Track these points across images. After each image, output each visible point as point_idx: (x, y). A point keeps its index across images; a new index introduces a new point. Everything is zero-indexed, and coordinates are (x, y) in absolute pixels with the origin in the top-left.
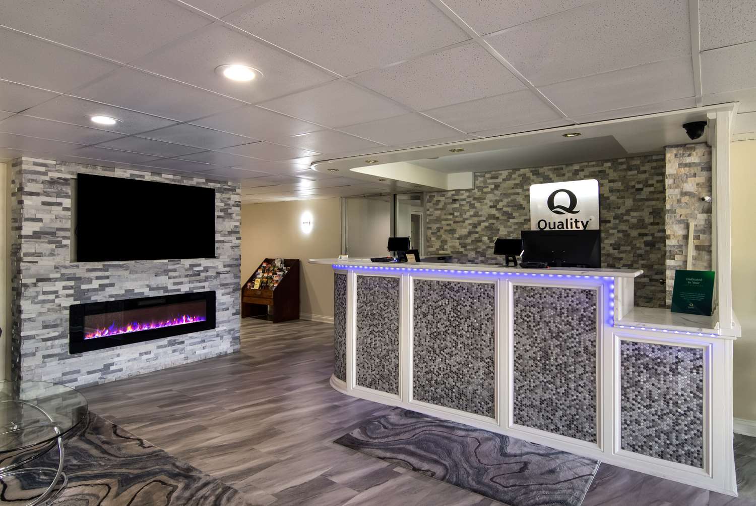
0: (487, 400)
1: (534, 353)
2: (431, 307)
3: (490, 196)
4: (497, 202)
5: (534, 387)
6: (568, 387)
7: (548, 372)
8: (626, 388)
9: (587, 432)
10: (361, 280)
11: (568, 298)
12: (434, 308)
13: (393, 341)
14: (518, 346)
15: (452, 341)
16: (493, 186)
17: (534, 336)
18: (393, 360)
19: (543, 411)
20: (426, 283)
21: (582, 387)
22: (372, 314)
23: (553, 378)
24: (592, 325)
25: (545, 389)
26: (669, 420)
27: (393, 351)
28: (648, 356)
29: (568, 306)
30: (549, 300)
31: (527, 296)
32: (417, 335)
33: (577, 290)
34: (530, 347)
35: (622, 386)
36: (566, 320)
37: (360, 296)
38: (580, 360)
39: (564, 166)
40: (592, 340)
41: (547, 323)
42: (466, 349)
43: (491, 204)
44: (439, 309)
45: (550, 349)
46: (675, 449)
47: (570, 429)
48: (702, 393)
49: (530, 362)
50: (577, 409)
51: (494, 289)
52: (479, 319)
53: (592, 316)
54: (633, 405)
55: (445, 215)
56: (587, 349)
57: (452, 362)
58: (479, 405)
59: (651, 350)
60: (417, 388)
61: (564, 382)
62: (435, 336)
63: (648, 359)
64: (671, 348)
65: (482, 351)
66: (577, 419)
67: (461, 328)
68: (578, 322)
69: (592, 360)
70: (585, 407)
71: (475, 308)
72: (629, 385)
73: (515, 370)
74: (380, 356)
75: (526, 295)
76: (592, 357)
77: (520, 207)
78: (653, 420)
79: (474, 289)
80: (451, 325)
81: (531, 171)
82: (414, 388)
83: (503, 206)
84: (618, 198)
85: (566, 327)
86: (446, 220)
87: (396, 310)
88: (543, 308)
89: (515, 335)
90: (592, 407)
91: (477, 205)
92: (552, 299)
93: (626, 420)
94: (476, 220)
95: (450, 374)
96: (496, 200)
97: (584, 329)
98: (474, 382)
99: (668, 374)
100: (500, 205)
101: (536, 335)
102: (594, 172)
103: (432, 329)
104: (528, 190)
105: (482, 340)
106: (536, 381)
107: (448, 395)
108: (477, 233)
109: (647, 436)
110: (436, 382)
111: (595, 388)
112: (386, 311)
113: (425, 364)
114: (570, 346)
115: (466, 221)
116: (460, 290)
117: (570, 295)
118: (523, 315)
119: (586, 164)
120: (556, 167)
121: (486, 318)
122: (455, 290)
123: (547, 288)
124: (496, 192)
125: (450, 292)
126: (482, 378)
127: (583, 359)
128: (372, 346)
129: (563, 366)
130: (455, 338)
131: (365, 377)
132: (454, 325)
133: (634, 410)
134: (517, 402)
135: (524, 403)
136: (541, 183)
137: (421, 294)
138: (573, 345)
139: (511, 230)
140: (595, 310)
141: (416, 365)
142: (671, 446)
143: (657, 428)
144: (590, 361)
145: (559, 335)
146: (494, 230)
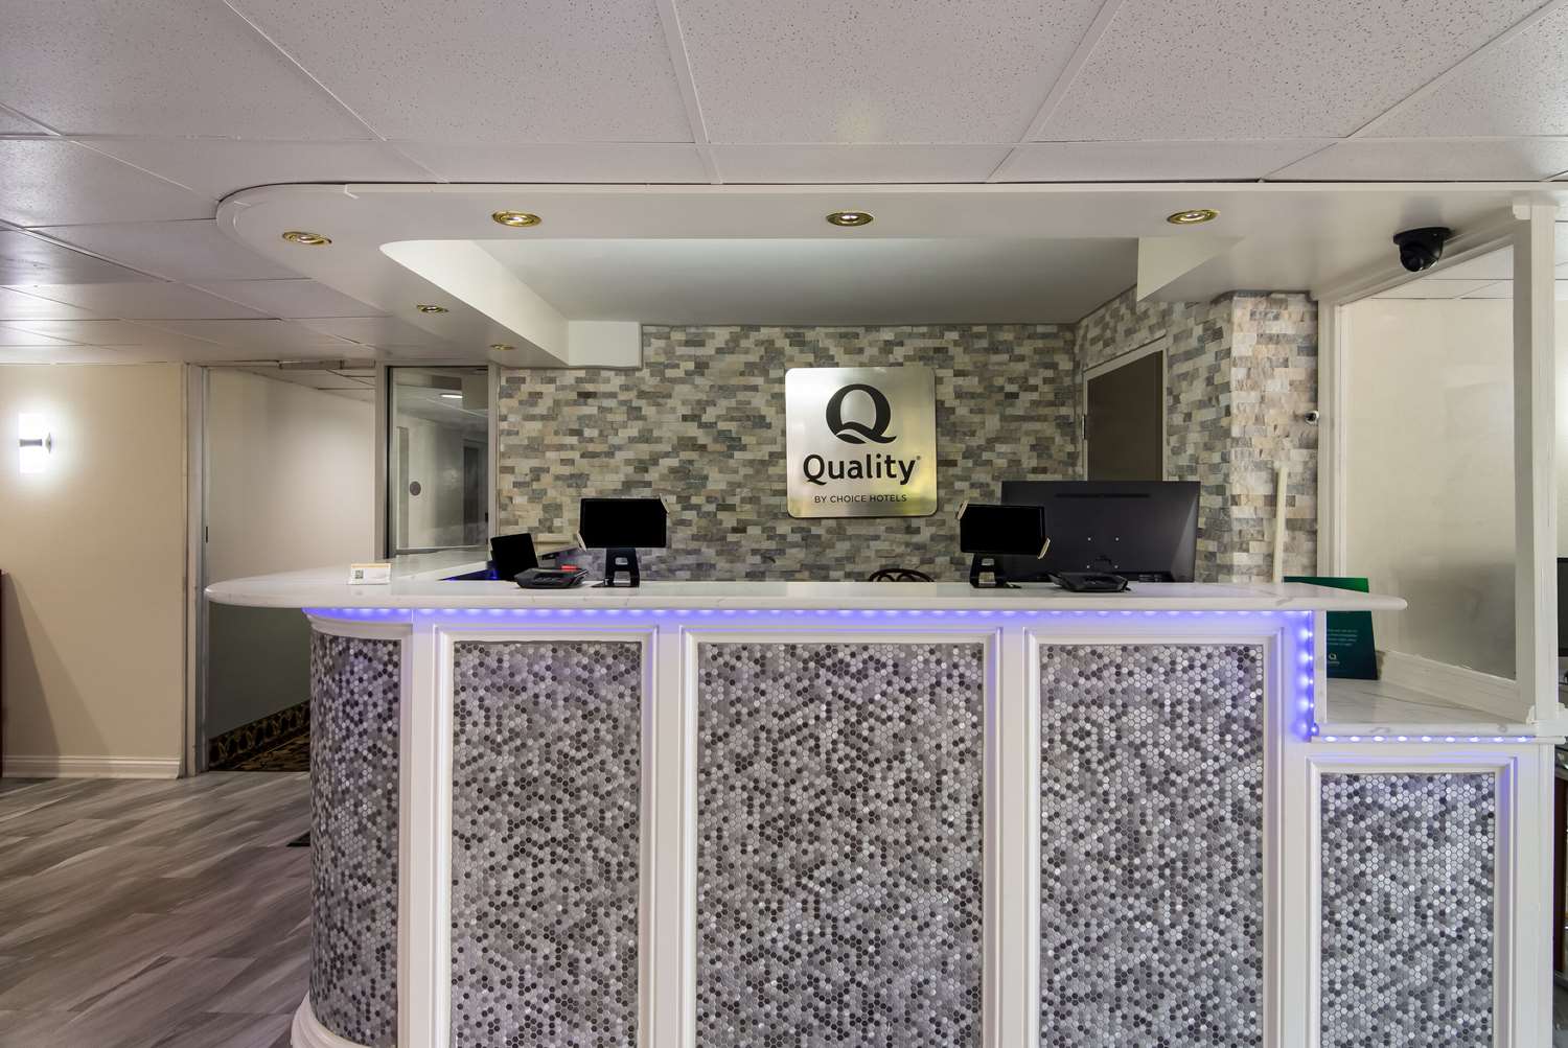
0: (957, 1007)
1: (1100, 840)
2: (763, 735)
3: (682, 390)
4: (703, 405)
5: (1099, 939)
6: (1190, 922)
7: (1138, 889)
8: (1332, 899)
9: (1240, 1035)
10: (473, 659)
11: (1191, 673)
12: (775, 736)
13: (614, 868)
14: (1051, 826)
15: (842, 838)
16: (691, 366)
17: (1100, 791)
18: (614, 936)
19: (1125, 1003)
20: (745, 654)
21: (1228, 916)
22: (523, 783)
23: (1153, 903)
24: (1254, 742)
25: (1131, 941)
26: (1424, 960)
27: (617, 904)
28: (1381, 807)
29: (1192, 695)
30: (1141, 681)
31: (1081, 674)
32: (713, 838)
33: (1216, 647)
34: (1089, 825)
35: (1324, 895)
36: (1185, 734)
37: (469, 720)
38: (1223, 841)
39: (861, 331)
40: (1253, 781)
41: (1137, 748)
42: (889, 859)
43: (686, 411)
44: (793, 739)
45: (1143, 822)
46: (1437, 1029)
47: (1197, 1040)
48: (1493, 881)
49: (1088, 868)
50: (1216, 979)
51: (980, 659)
52: (933, 758)
53: (1253, 717)
54: (1350, 938)
55: (556, 433)
56: (1241, 809)
57: (843, 907)
58: (934, 1027)
59: (1388, 789)
60: (713, 1018)
61: (1179, 907)
62: (778, 831)
63: (1381, 814)
64: (1430, 779)
65: (944, 856)
66: (1216, 1007)
67: (872, 792)
68: (1217, 737)
69: (1253, 837)
70: (1235, 968)
71: (921, 722)
72: (1339, 888)
73: (1044, 901)
74: (559, 929)
75: (1076, 671)
76: (1254, 829)
77: (761, 422)
78: (1393, 968)
79: (917, 664)
80: (837, 787)
81: (787, 336)
82: (699, 1019)
83: (718, 417)
84: (971, 411)
85: (1186, 755)
86: (561, 447)
87: (627, 755)
88: (1124, 706)
89: (1044, 794)
90: (1252, 965)
91: (649, 411)
92: (1150, 677)
93: (1332, 983)
94: (644, 451)
95: (835, 948)
96: (699, 402)
97: (1234, 755)
98: (914, 960)
99: (1425, 846)
100: (709, 416)
101: (1106, 787)
102: (925, 349)
103: (768, 809)
104: (782, 381)
105: (944, 821)
106: (1106, 921)
107: (825, 1020)
108: (648, 484)
109: (1380, 1011)
110: (784, 984)
111: (1260, 912)
112: (585, 765)
113: (744, 930)
114: (1198, 806)
115: (617, 454)
116: (871, 672)
117: (1197, 663)
118: (1070, 731)
119: (908, 329)
120: (843, 330)
121: (956, 751)
122: (853, 670)
123: (1137, 649)
124: (698, 380)
125: (835, 679)
126: (944, 942)
127: (1229, 837)
128: (522, 900)
129: (1179, 864)
130: (851, 826)
131: (491, 1018)
132: (848, 785)
133: (1350, 951)
134: (1051, 996)
135: (1069, 992)
136: (811, 365)
137: (726, 693)
138: (1204, 802)
139: (738, 478)
140: (1259, 699)
141: (708, 940)
142: (1429, 1024)
143: (1400, 986)
144: (1247, 841)
145: (1167, 780)
146: (695, 478)
